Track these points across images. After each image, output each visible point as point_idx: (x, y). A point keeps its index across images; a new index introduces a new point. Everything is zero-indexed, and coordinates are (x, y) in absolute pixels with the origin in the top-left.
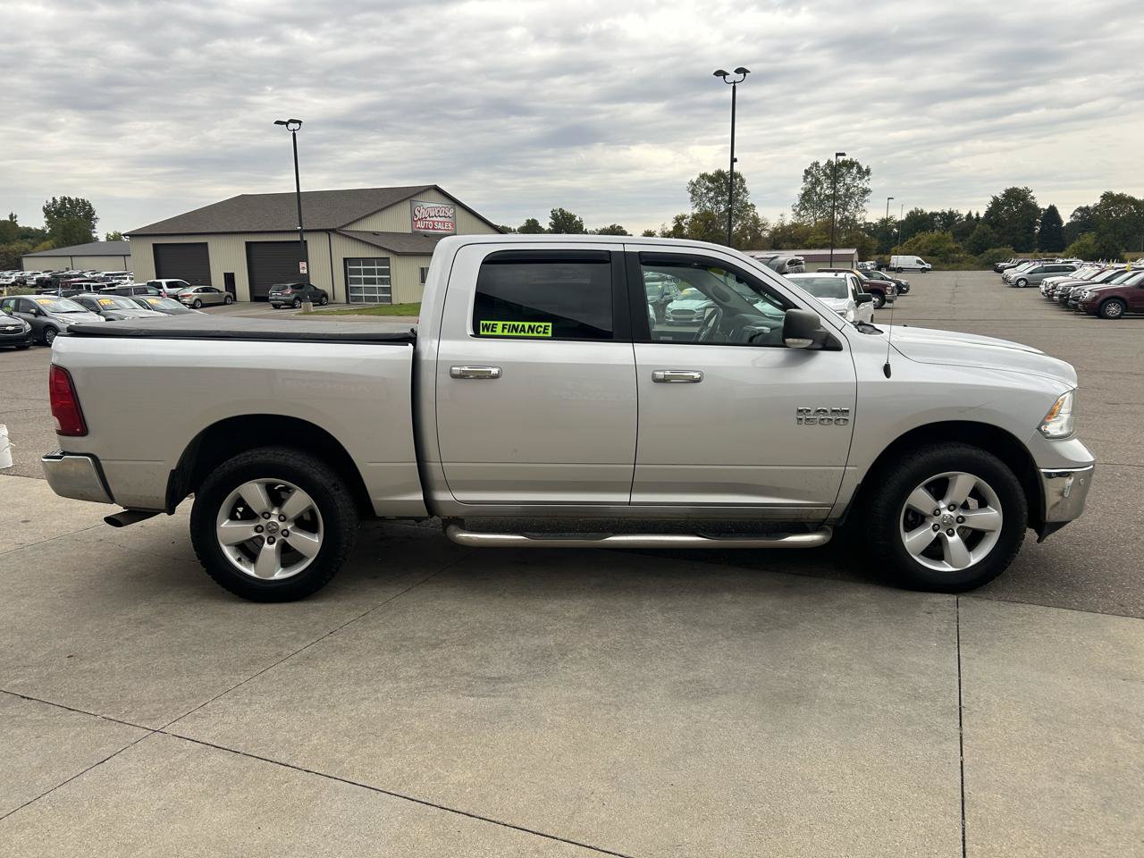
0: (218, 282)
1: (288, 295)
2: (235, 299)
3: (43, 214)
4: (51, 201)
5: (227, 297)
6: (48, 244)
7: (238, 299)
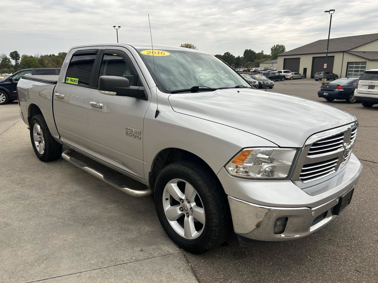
0: (301, 71)
1: (321, 76)
2: (305, 77)
3: (271, 50)
4: (273, 46)
5: (303, 76)
6: (270, 59)
7: (306, 77)
